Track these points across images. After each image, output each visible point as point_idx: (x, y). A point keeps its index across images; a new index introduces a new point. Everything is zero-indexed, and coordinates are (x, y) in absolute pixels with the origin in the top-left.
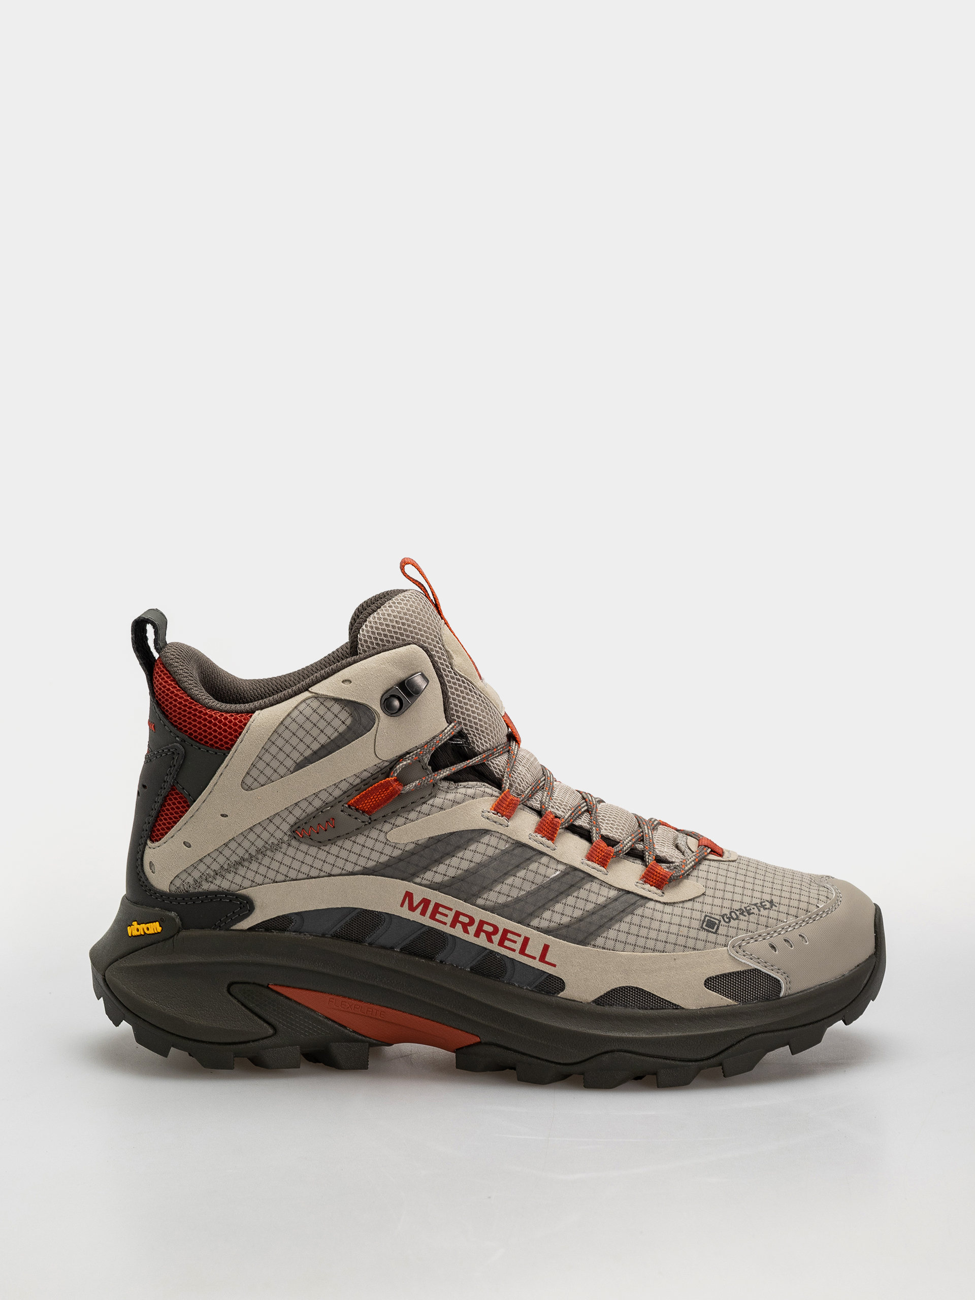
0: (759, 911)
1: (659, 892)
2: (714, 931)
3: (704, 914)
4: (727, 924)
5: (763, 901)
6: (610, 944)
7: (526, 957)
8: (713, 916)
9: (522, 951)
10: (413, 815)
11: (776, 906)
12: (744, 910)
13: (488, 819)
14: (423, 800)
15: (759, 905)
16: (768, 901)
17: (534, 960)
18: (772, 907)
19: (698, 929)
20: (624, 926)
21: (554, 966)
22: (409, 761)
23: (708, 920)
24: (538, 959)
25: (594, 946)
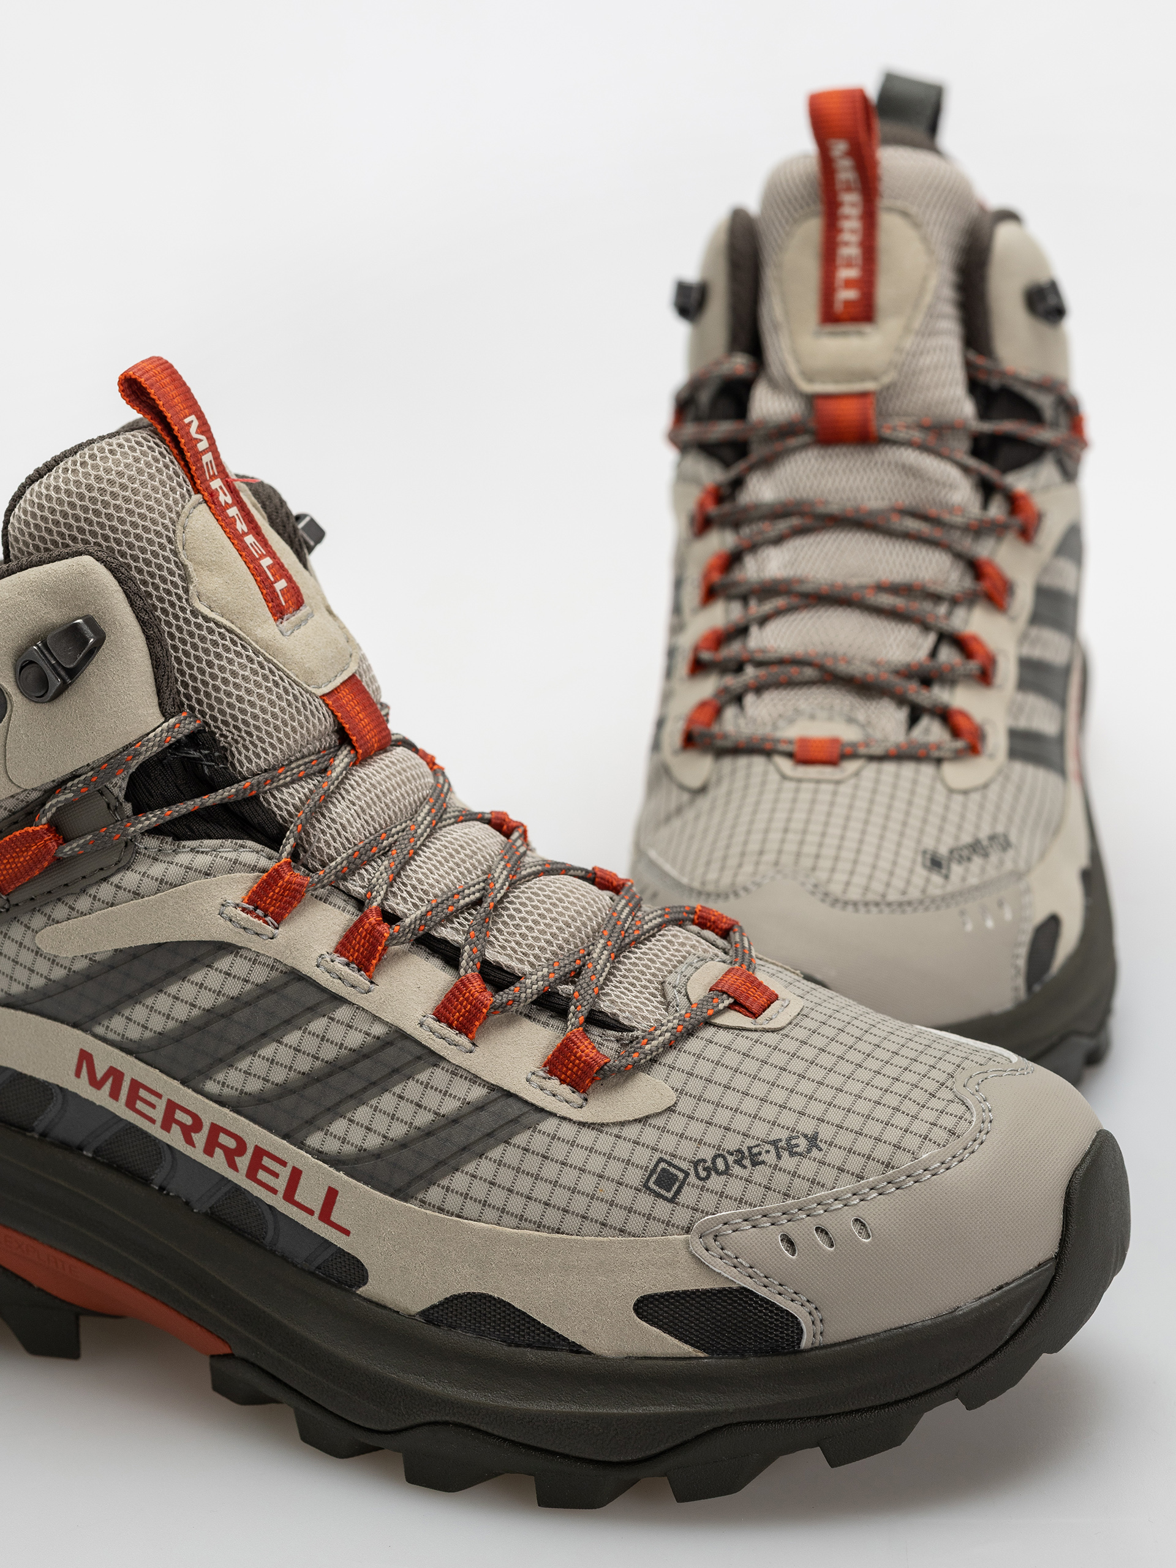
0: (779, 1157)
1: (576, 1098)
2: (670, 1195)
3: (657, 1155)
4: (701, 1183)
5: (795, 1134)
6: (453, 1202)
7: (295, 1209)
8: (676, 1162)
9: (289, 1195)
10: (83, 903)
11: (821, 1150)
12: (747, 1154)
13: (231, 920)
14: (103, 875)
15: (783, 1144)
16: (806, 1136)
17: (310, 1217)
18: (809, 1151)
19: (636, 1189)
20: (484, 1167)
21: (347, 1232)
22: (71, 795)
23: (663, 1170)
24: (317, 1214)
25: (423, 1202)
